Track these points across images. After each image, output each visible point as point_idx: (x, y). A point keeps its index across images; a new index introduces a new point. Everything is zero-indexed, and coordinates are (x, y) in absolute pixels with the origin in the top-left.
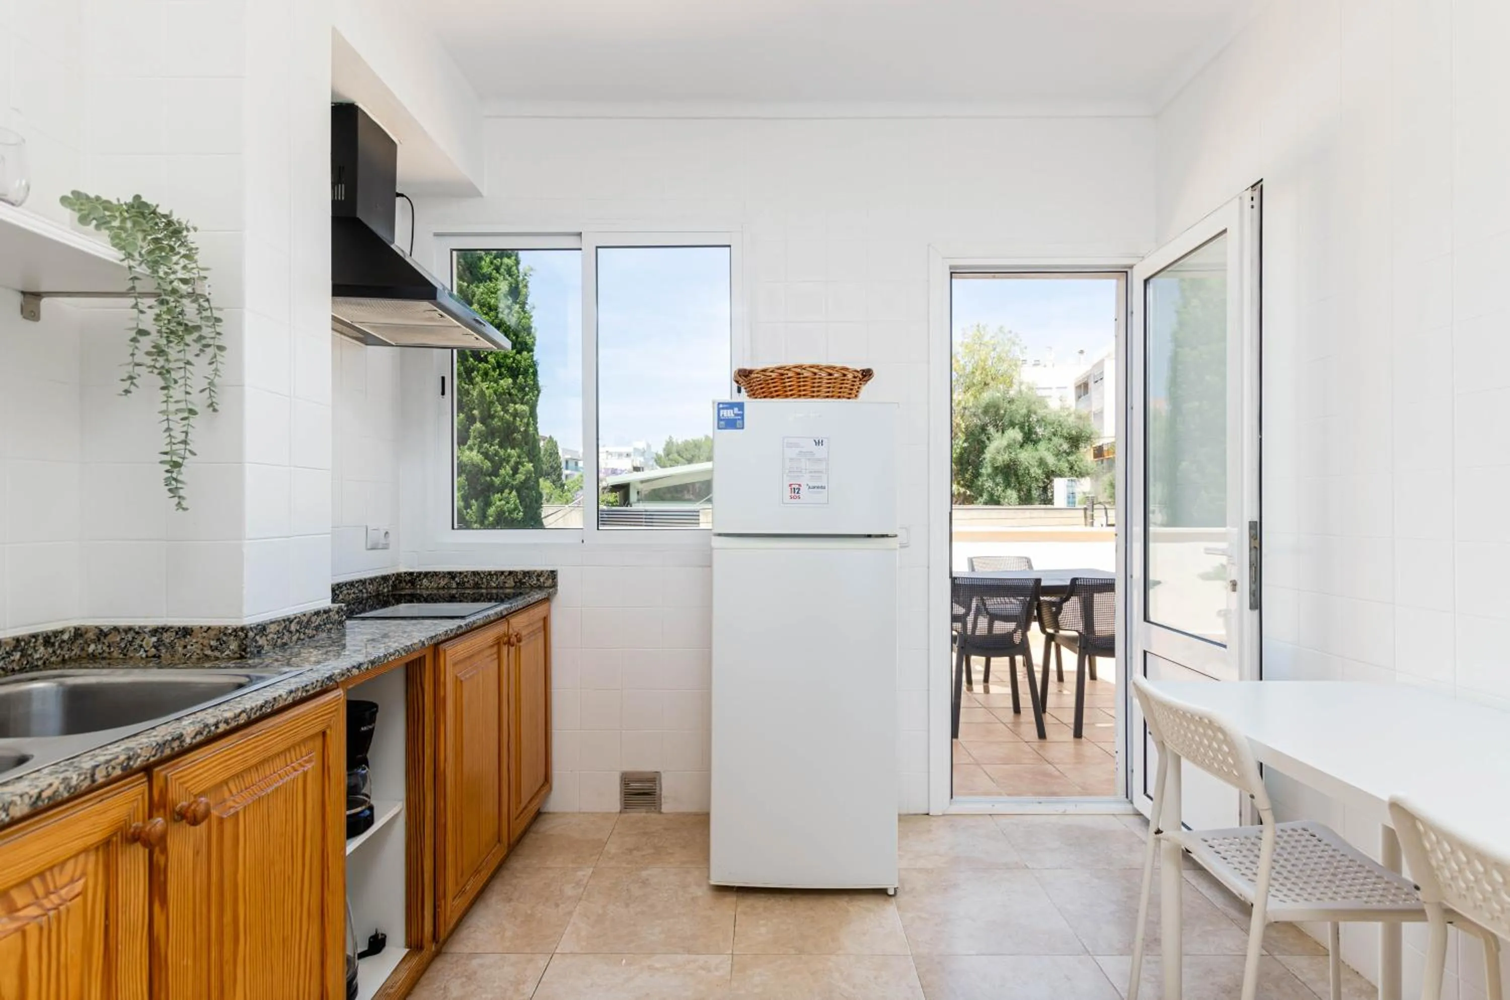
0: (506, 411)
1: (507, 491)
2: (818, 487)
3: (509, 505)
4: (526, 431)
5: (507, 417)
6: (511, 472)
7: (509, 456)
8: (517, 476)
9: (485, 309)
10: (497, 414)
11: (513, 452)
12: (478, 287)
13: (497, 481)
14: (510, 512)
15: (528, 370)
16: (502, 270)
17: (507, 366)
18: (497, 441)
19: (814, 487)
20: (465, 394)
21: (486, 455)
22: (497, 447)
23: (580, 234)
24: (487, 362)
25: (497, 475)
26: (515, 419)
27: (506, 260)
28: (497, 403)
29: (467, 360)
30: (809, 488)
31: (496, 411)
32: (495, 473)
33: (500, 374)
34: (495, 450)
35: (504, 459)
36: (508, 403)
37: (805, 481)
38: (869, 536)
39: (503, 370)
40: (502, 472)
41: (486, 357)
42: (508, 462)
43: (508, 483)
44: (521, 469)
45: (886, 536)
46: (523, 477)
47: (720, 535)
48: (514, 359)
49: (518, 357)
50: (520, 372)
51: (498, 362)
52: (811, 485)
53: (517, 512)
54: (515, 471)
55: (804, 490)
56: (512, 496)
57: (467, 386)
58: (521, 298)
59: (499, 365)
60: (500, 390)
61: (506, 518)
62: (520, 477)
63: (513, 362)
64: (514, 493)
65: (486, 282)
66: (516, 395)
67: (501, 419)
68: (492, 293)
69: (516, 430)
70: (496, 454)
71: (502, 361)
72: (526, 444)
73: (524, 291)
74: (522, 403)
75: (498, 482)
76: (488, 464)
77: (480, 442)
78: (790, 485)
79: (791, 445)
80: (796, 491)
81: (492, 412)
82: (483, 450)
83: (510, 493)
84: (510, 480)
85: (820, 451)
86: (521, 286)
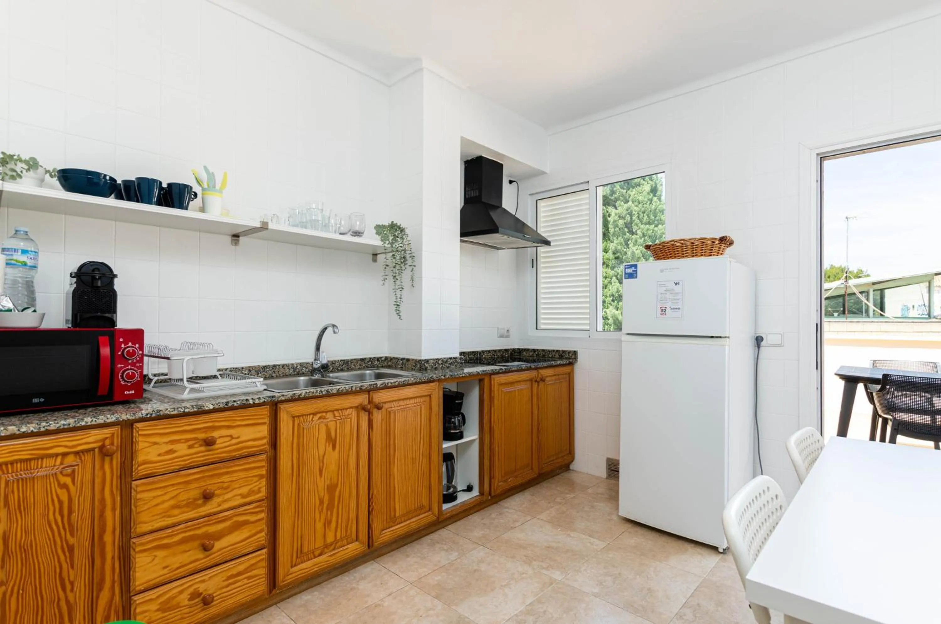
2: (676, 309)
9: (636, 203)
12: (632, 191)
15: (662, 236)
19: (674, 309)
20: (624, 255)
23: (588, 182)
28: (642, 258)
29: (625, 234)
30: (671, 309)
37: (668, 305)
38: (712, 337)
39: (646, 237)
41: (636, 231)
45: (720, 337)
47: (628, 334)
49: (656, 229)
50: (657, 238)
51: (643, 234)
52: (672, 307)
55: (668, 310)
57: (625, 250)
58: (658, 193)
63: (652, 233)
65: (637, 187)
68: (640, 193)
71: (646, 233)
78: (661, 308)
79: (661, 286)
80: (664, 311)
85: (677, 289)
86: (658, 186)
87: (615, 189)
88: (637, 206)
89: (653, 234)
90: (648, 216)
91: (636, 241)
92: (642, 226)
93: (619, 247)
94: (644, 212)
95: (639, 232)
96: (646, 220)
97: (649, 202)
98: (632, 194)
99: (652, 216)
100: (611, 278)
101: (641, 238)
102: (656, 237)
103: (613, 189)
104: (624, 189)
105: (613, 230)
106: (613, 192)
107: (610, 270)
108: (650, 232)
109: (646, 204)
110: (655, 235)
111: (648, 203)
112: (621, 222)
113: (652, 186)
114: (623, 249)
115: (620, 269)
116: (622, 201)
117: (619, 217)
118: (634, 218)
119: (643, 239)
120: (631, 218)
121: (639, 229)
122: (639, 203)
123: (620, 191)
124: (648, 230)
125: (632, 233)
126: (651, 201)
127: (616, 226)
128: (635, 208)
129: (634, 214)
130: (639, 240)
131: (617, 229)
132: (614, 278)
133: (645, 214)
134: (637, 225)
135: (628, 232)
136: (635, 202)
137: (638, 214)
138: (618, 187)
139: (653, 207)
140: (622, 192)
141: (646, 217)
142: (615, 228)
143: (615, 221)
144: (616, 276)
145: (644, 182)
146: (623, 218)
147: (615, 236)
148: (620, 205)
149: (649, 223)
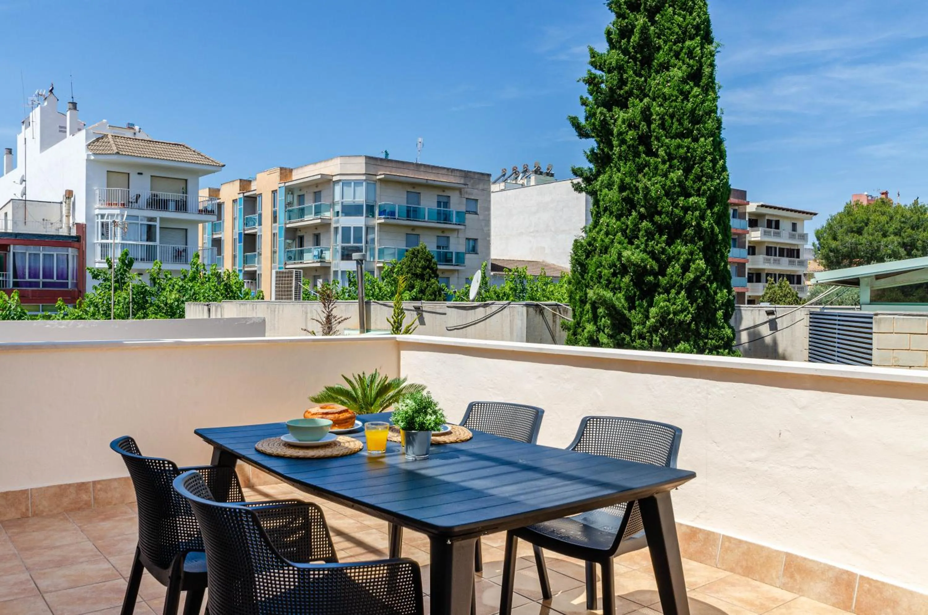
0: (677, 206)
1: (673, 291)
3: (675, 307)
4: (698, 225)
5: (676, 211)
6: (680, 271)
7: (679, 253)
8: (687, 274)
10: (664, 210)
11: (683, 248)
13: (663, 281)
14: (675, 314)
16: (682, 55)
17: (680, 157)
18: (665, 237)
21: (653, 255)
22: (663, 245)
24: (656, 155)
25: (664, 275)
26: (686, 213)
27: (688, 43)
28: (665, 198)
29: (639, 157)
31: (663, 207)
32: (662, 272)
33: (671, 166)
34: (662, 247)
35: (673, 257)
36: (678, 196)
39: (676, 161)
40: (669, 270)
41: (657, 150)
42: (678, 260)
43: (676, 282)
44: (693, 266)
46: (692, 276)
48: (688, 148)
49: (694, 145)
51: (669, 154)
53: (685, 313)
54: (686, 268)
56: (680, 296)
58: (704, 81)
59: (671, 157)
60: (668, 183)
61: (672, 320)
62: (691, 276)
63: (688, 152)
64: (683, 292)
65: (663, 72)
66: (692, 187)
67: (671, 214)
68: (668, 82)
69: (688, 225)
70: (663, 251)
71: (674, 152)
72: (701, 239)
73: (707, 70)
74: (699, 195)
75: (665, 282)
76: (652, 264)
77: (647, 241)
81: (659, 209)
82: (649, 249)
83: (678, 293)
84: (679, 279)
86: (705, 67)
87: (625, 76)
88: (661, 105)
89: (689, 154)
90: (681, 124)
91: (656, 168)
92: (667, 141)
93: (628, 180)
94: (672, 116)
95: (661, 152)
96: (677, 129)
97: (681, 97)
98: (653, 83)
99: (686, 123)
100: (615, 235)
101: (664, 162)
102: (695, 160)
103: (622, 76)
104: (641, 76)
105: (618, 149)
106: (622, 82)
107: (614, 221)
108: (682, 151)
109: (675, 101)
110: (692, 155)
111: (679, 100)
112: (631, 134)
113: (692, 69)
114: (634, 183)
115: (630, 218)
116: (637, 97)
117: (630, 126)
118: (653, 126)
119: (668, 163)
120: (649, 126)
121: (662, 146)
122: (665, 99)
123: (633, 81)
124: (679, 146)
125: (650, 153)
126: (686, 96)
127: (623, 142)
128: (658, 109)
129: (655, 120)
130: (661, 166)
131: (624, 147)
132: (619, 234)
133: (674, 120)
134: (658, 139)
135: (644, 153)
136: (658, 98)
137: (662, 119)
138: (631, 73)
139: (690, 105)
140: (637, 81)
141: (676, 124)
142: (620, 146)
143: (620, 134)
144: (624, 232)
145: (676, 62)
146: (636, 127)
147: (622, 160)
148: (634, 106)
149: (681, 136)
